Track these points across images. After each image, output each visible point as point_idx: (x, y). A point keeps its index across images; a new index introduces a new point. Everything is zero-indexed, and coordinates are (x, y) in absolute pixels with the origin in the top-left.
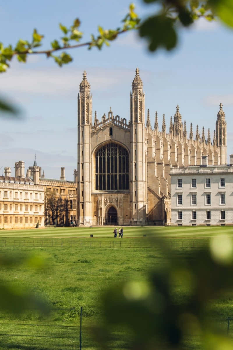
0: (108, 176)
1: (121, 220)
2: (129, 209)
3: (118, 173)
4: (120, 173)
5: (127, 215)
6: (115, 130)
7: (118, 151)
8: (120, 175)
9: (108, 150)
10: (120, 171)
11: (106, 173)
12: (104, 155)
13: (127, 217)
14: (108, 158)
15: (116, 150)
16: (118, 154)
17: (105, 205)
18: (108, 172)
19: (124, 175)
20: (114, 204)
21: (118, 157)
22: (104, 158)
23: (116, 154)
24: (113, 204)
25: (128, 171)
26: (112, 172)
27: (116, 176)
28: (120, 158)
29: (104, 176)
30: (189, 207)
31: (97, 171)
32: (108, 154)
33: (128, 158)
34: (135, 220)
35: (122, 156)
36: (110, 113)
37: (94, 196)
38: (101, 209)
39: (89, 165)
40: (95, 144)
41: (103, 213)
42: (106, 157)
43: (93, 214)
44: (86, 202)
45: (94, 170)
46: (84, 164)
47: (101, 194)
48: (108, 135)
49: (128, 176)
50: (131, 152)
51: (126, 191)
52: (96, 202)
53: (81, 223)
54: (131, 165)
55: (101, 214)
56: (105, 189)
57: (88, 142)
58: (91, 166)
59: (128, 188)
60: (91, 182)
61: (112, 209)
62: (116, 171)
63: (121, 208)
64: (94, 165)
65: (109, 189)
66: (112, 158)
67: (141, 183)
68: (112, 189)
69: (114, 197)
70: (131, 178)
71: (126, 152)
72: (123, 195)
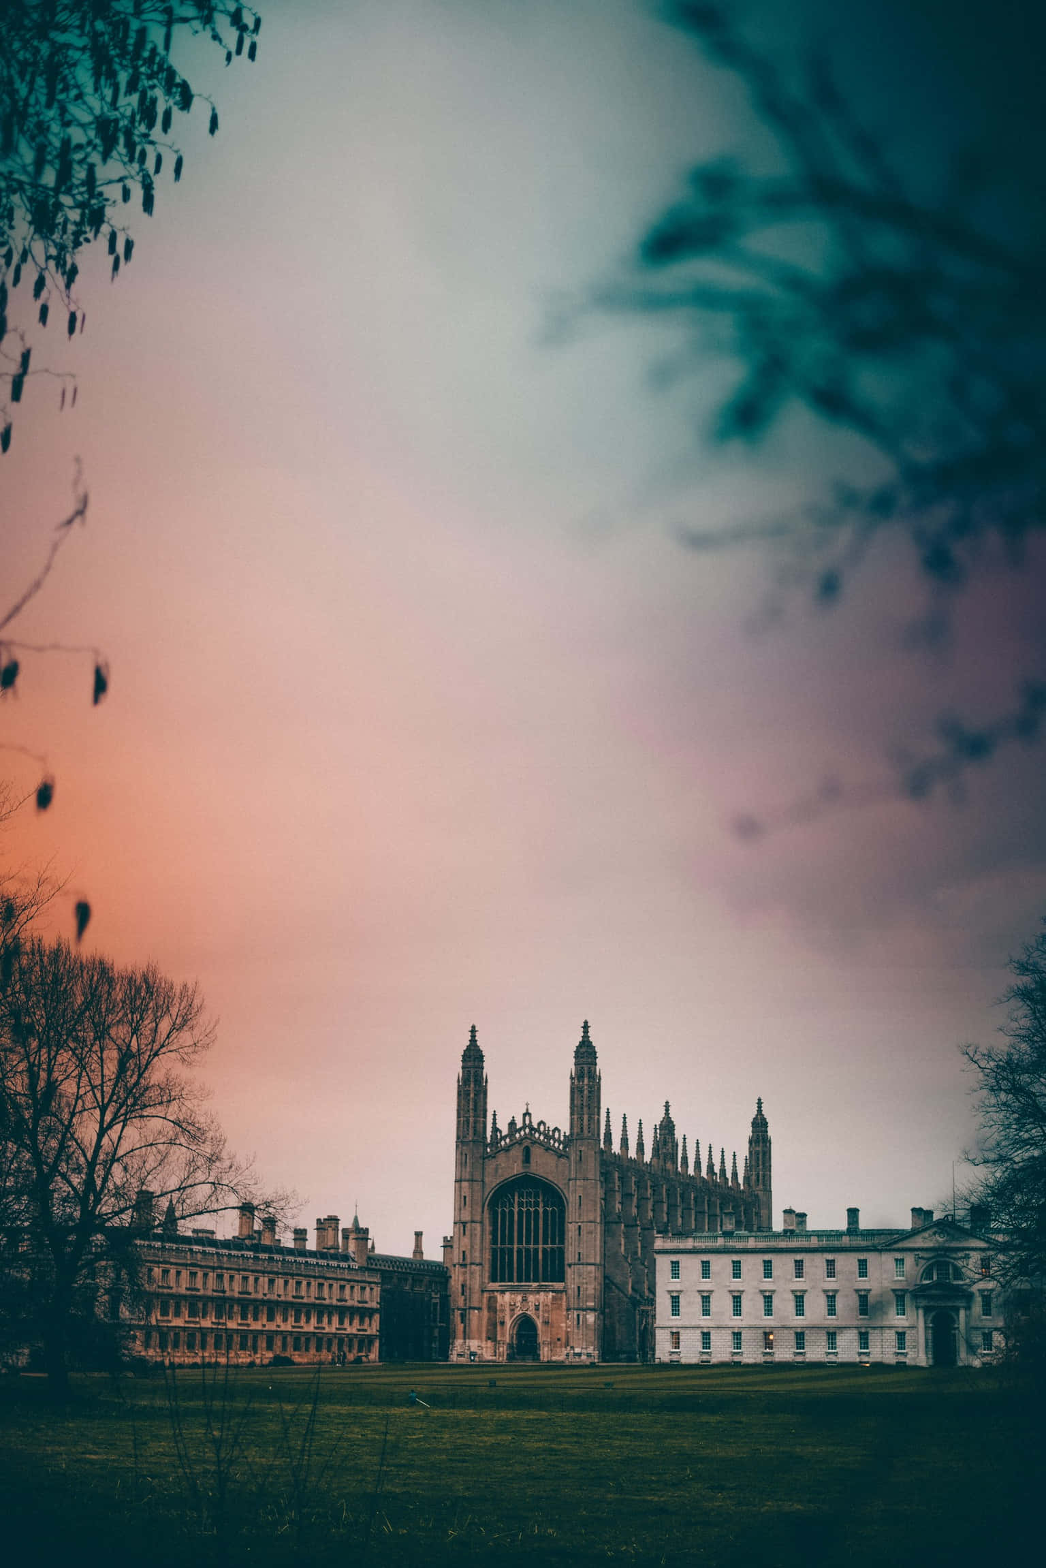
0: (519, 1251)
1: (546, 1349)
2: (563, 1325)
3: (540, 1247)
4: (545, 1246)
5: (559, 1340)
6: (536, 1151)
7: (541, 1197)
8: (544, 1251)
9: (521, 1196)
10: (545, 1242)
11: (515, 1246)
12: (512, 1205)
13: (559, 1343)
14: (520, 1212)
15: (537, 1196)
16: (541, 1205)
17: (511, 1317)
18: (520, 1242)
19: (552, 1249)
20: (531, 1314)
21: (541, 1210)
22: (511, 1213)
23: (536, 1204)
24: (528, 1312)
25: (562, 1241)
26: (528, 1243)
27: (536, 1251)
28: (545, 1212)
29: (511, 1251)
30: (693, 1323)
31: (494, 1241)
32: (520, 1204)
33: (562, 1211)
34: (577, 1350)
35: (549, 1209)
36: (527, 1114)
37: (486, 1295)
38: (503, 1323)
39: (478, 1226)
40: (492, 1182)
41: (507, 1333)
42: (516, 1210)
43: (484, 1335)
44: (470, 1308)
45: (488, 1237)
46: (468, 1225)
47: (503, 1292)
48: (520, 1162)
49: (562, 1252)
50: (571, 1199)
51: (559, 1286)
52: (492, 1308)
53: (461, 1356)
54: (571, 1229)
55: (503, 1335)
56: (511, 1280)
57: (478, 1177)
58: (483, 1231)
59: (561, 1278)
60: (480, 1264)
61: (526, 1326)
62: (536, 1242)
63: (546, 1323)
64: (488, 1228)
65: (520, 1280)
66: (528, 1212)
67: (592, 1268)
68: (528, 1280)
69: (531, 1298)
70: (570, 1257)
71: (553, 1197)
72: (551, 1295)
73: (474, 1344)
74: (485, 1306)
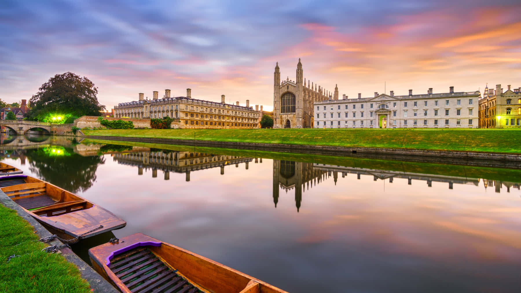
0: (287, 107)
1: (292, 126)
2: (295, 121)
3: (291, 106)
5: (294, 124)
6: (290, 86)
7: (291, 96)
8: (292, 106)
9: (287, 95)
10: (292, 105)
11: (286, 106)
12: (285, 98)
14: (287, 99)
15: (290, 95)
17: (285, 120)
18: (287, 105)
20: (289, 119)
21: (291, 98)
22: (285, 99)
23: (290, 97)
25: (295, 104)
27: (290, 107)
28: (292, 99)
29: (285, 107)
30: (322, 120)
32: (287, 97)
33: (295, 98)
34: (298, 126)
35: (292, 98)
36: (288, 79)
37: (280, 116)
38: (283, 121)
39: (278, 102)
40: (281, 93)
41: (284, 123)
42: (286, 98)
43: (280, 123)
44: (277, 118)
45: (281, 104)
46: (276, 102)
47: (283, 115)
48: (286, 89)
49: (295, 106)
50: (297, 95)
51: (294, 113)
52: (281, 118)
53: (275, 127)
54: (297, 101)
55: (283, 123)
56: (285, 112)
57: (278, 92)
58: (279, 103)
59: (295, 112)
60: (279, 110)
61: (288, 121)
62: (290, 105)
63: (292, 121)
64: (281, 103)
65: (287, 112)
66: (288, 99)
67: (301, 109)
68: (288, 112)
69: (289, 116)
70: (296, 107)
71: (294, 96)
72: (293, 115)
73: (278, 125)
74: (280, 118)
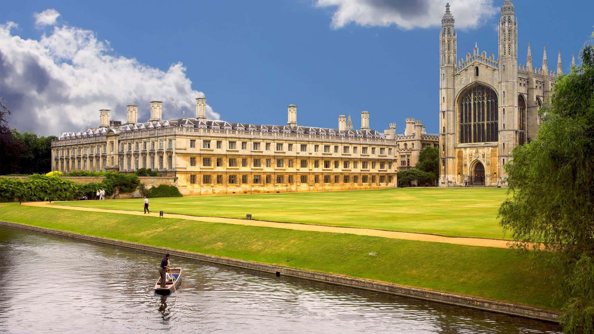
0: (475, 126)
1: (488, 179)
2: (497, 165)
3: (485, 122)
4: (488, 122)
5: (495, 173)
6: (482, 69)
7: (485, 95)
8: (488, 124)
9: (475, 94)
10: (488, 120)
11: (472, 123)
12: (470, 100)
13: (495, 175)
14: (474, 104)
15: (483, 94)
16: (486, 98)
17: (470, 162)
18: (475, 121)
19: (492, 124)
20: (481, 159)
21: (485, 102)
22: (470, 104)
23: (483, 98)
24: (479, 159)
25: (497, 118)
26: (479, 120)
27: (483, 125)
28: (488, 103)
29: (470, 126)
31: (462, 121)
32: (475, 99)
33: (496, 101)
37: (457, 150)
38: (466, 165)
39: (451, 113)
40: (459, 88)
41: (468, 171)
42: (472, 103)
43: (456, 172)
44: (448, 157)
45: (458, 119)
46: (446, 113)
47: (465, 148)
48: (473, 76)
49: (497, 124)
50: (500, 94)
51: (494, 143)
52: (460, 157)
53: (443, 183)
54: (500, 111)
55: (466, 171)
56: (470, 142)
57: (450, 86)
58: (454, 115)
59: (497, 140)
60: (454, 134)
61: (479, 167)
62: (483, 120)
63: (488, 164)
64: (458, 114)
65: (475, 141)
66: (479, 103)
67: (512, 132)
68: (479, 141)
69: (480, 151)
70: (500, 127)
71: (492, 95)
72: (491, 148)
73: (450, 177)
74: (456, 156)
